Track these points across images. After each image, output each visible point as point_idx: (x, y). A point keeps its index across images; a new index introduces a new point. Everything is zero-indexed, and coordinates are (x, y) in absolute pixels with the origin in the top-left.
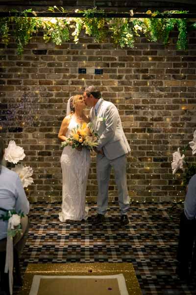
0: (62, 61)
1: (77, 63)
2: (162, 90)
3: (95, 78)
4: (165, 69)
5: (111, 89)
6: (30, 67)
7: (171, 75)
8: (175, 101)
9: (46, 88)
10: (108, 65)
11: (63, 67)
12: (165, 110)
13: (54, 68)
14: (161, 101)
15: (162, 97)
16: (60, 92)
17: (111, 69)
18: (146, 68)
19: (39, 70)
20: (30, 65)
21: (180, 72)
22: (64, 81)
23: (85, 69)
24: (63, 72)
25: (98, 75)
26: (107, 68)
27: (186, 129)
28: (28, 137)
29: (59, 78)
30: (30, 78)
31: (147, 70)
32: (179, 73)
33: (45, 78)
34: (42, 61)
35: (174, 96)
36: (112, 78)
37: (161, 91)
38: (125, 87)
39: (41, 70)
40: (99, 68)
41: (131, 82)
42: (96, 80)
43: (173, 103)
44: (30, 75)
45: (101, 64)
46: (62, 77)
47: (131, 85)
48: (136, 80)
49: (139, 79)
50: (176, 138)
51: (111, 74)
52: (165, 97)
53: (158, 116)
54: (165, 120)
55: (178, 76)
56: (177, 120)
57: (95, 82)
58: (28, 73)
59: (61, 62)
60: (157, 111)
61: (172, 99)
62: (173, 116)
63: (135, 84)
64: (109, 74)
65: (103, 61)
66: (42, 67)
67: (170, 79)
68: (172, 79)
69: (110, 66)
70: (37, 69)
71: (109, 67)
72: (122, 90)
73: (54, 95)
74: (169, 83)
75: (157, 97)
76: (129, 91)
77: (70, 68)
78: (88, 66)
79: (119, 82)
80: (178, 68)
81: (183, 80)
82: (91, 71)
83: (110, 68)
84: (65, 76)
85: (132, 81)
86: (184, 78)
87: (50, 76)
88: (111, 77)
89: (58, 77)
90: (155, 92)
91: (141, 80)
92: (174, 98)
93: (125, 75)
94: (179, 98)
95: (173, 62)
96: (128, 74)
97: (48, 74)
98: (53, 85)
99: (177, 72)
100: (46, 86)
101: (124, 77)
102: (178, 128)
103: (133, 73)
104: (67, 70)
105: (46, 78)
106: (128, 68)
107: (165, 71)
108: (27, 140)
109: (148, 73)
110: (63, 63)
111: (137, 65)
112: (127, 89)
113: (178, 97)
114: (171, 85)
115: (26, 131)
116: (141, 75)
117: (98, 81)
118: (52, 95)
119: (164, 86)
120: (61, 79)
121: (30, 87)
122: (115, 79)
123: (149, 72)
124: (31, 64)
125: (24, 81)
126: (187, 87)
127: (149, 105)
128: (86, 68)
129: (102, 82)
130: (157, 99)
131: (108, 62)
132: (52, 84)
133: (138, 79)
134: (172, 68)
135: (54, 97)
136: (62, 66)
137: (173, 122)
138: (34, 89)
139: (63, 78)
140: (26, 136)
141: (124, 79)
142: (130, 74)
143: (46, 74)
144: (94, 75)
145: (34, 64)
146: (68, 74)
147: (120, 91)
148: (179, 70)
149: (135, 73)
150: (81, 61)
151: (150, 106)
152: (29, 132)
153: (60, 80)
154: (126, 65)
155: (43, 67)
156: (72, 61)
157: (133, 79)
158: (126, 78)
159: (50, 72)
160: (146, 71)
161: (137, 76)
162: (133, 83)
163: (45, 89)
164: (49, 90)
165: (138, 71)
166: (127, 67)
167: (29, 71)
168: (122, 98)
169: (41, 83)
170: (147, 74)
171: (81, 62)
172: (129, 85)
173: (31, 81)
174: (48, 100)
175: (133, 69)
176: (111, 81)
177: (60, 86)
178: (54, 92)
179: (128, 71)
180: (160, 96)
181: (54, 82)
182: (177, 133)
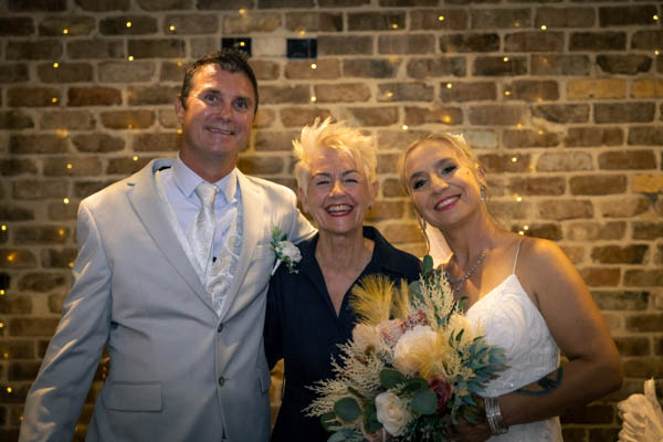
0: (156, 9)
1: (215, 19)
2: (554, 116)
3: (287, 76)
4: (568, 32)
5: (349, 114)
6: (35, 37)
7: (593, 55)
8: (610, 161)
9: (97, 117)
10: (336, 23)
11: (160, 35)
12: (567, 196)
13: (125, 38)
14: (551, 162)
15: (555, 145)
16: (150, 130)
17: (350, 38)
18: (490, 31)
19: (69, 45)
20: (31, 30)
21: (628, 45)
22: (166, 88)
23: (248, 42)
24: (161, 56)
25: (301, 61)
26: (335, 34)
27: (655, 272)
28: (29, 309)
29: (146, 78)
30: (34, 80)
31: (496, 37)
32: (621, 46)
33: (90, 79)
34: (80, 12)
35: (607, 138)
36: (357, 73)
37: (551, 119)
38: (407, 109)
39: (78, 49)
40: (302, 34)
41: (432, 88)
42: (293, 83)
43: (602, 167)
44: (33, 66)
45: (310, 18)
46: (158, 71)
47: (429, 101)
48: (452, 78)
49: (464, 75)
50: (617, 308)
51: (350, 57)
52: (570, 142)
53: (541, 222)
54: (571, 236)
55: (619, 59)
56: (619, 236)
57: (289, 88)
58: (23, 61)
59: (153, 15)
60: (535, 200)
61: (596, 152)
62: (603, 221)
63: (446, 96)
64: (341, 58)
65: (317, 9)
66: (78, 38)
67: (587, 74)
68: (595, 70)
69: (346, 25)
70: (57, 44)
71: (340, 29)
72: (395, 121)
73: (129, 142)
74: (582, 89)
75: (537, 145)
76: (422, 122)
77: (187, 38)
78: (257, 29)
79: (383, 88)
80: (616, 29)
81: (641, 74)
82: (269, 47)
83: (346, 33)
84: (169, 71)
85: (434, 82)
86: (645, 66)
87: (112, 68)
88: (353, 69)
89: (143, 72)
90: (528, 126)
91: (469, 79)
92: (604, 149)
93: (406, 58)
94: (625, 147)
95: (596, 6)
96: (419, 56)
97: (100, 65)
98: (125, 106)
99: (617, 42)
100: (96, 111)
101: (402, 70)
102: (624, 268)
103: (438, 51)
104: (176, 46)
105: (96, 77)
106: (421, 32)
107: (567, 39)
108: (29, 322)
109: (497, 49)
110: (160, 17)
111: (456, 19)
112: (416, 116)
113: (620, 142)
114: (591, 96)
115: (23, 286)
116: (471, 58)
117: (298, 87)
118: (119, 145)
119: (563, 100)
120: (155, 80)
121: (35, 114)
122: (369, 75)
123: (502, 45)
124: (36, 24)
125: (9, 92)
126: (658, 103)
127: (506, 178)
128: (252, 35)
129: (316, 88)
130: (537, 154)
131: (335, 10)
132: (120, 103)
133: (456, 73)
134: (596, 29)
135: (127, 152)
136: (155, 31)
137: (602, 243)
138: (48, 120)
139: (163, 78)
140: (25, 306)
141: (401, 75)
142: (429, 56)
143: (94, 62)
144: (283, 62)
145: (47, 24)
146: (180, 62)
147: (386, 123)
148: (623, 35)
149: (444, 50)
150: (231, 8)
151: (507, 183)
152: (36, 288)
153: (148, 84)
154: (408, 21)
155: (84, 38)
156: (194, 11)
157: (438, 75)
158: (411, 71)
159: (112, 54)
160: (490, 41)
161: (453, 61)
162: (437, 91)
163: (93, 123)
164: (108, 126)
165: (458, 42)
166: (414, 26)
167: (29, 51)
168: (394, 151)
169: (75, 98)
170: (493, 54)
171: (230, 13)
172: (421, 100)
173: (36, 90)
174: (105, 164)
175: (438, 34)
176: (352, 86)
177: (151, 108)
178: (129, 134)
179: (419, 44)
180: (549, 140)
181: (125, 95)
182: (621, 287)
